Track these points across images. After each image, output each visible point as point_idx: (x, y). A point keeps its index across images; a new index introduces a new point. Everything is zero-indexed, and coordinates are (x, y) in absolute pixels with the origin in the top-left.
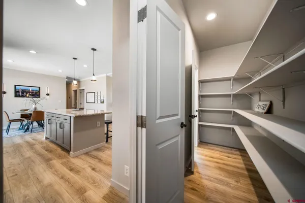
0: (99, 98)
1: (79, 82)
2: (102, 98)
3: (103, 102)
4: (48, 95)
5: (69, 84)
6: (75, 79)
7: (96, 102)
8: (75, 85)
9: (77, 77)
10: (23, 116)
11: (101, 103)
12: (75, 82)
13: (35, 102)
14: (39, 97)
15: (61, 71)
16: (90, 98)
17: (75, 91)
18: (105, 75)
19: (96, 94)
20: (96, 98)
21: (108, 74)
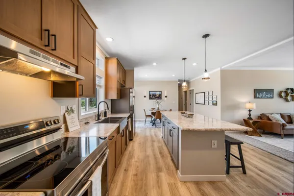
0: (210, 99)
1: (188, 82)
2: (215, 99)
3: (216, 104)
4: (166, 97)
5: (180, 86)
6: (184, 81)
7: (207, 104)
8: (184, 87)
9: (186, 79)
10: (153, 113)
11: (214, 105)
12: (184, 84)
13: (158, 103)
14: (161, 99)
15: (174, 75)
16: (200, 98)
17: (186, 92)
18: (219, 69)
19: (206, 94)
20: (207, 99)
21: (222, 68)
